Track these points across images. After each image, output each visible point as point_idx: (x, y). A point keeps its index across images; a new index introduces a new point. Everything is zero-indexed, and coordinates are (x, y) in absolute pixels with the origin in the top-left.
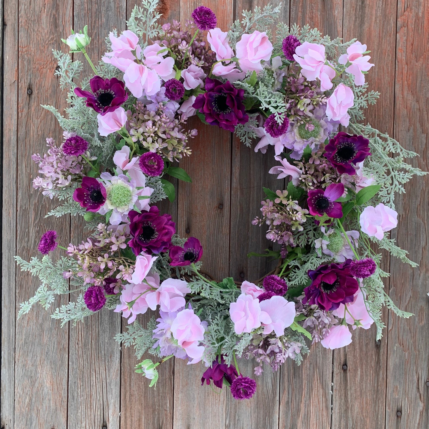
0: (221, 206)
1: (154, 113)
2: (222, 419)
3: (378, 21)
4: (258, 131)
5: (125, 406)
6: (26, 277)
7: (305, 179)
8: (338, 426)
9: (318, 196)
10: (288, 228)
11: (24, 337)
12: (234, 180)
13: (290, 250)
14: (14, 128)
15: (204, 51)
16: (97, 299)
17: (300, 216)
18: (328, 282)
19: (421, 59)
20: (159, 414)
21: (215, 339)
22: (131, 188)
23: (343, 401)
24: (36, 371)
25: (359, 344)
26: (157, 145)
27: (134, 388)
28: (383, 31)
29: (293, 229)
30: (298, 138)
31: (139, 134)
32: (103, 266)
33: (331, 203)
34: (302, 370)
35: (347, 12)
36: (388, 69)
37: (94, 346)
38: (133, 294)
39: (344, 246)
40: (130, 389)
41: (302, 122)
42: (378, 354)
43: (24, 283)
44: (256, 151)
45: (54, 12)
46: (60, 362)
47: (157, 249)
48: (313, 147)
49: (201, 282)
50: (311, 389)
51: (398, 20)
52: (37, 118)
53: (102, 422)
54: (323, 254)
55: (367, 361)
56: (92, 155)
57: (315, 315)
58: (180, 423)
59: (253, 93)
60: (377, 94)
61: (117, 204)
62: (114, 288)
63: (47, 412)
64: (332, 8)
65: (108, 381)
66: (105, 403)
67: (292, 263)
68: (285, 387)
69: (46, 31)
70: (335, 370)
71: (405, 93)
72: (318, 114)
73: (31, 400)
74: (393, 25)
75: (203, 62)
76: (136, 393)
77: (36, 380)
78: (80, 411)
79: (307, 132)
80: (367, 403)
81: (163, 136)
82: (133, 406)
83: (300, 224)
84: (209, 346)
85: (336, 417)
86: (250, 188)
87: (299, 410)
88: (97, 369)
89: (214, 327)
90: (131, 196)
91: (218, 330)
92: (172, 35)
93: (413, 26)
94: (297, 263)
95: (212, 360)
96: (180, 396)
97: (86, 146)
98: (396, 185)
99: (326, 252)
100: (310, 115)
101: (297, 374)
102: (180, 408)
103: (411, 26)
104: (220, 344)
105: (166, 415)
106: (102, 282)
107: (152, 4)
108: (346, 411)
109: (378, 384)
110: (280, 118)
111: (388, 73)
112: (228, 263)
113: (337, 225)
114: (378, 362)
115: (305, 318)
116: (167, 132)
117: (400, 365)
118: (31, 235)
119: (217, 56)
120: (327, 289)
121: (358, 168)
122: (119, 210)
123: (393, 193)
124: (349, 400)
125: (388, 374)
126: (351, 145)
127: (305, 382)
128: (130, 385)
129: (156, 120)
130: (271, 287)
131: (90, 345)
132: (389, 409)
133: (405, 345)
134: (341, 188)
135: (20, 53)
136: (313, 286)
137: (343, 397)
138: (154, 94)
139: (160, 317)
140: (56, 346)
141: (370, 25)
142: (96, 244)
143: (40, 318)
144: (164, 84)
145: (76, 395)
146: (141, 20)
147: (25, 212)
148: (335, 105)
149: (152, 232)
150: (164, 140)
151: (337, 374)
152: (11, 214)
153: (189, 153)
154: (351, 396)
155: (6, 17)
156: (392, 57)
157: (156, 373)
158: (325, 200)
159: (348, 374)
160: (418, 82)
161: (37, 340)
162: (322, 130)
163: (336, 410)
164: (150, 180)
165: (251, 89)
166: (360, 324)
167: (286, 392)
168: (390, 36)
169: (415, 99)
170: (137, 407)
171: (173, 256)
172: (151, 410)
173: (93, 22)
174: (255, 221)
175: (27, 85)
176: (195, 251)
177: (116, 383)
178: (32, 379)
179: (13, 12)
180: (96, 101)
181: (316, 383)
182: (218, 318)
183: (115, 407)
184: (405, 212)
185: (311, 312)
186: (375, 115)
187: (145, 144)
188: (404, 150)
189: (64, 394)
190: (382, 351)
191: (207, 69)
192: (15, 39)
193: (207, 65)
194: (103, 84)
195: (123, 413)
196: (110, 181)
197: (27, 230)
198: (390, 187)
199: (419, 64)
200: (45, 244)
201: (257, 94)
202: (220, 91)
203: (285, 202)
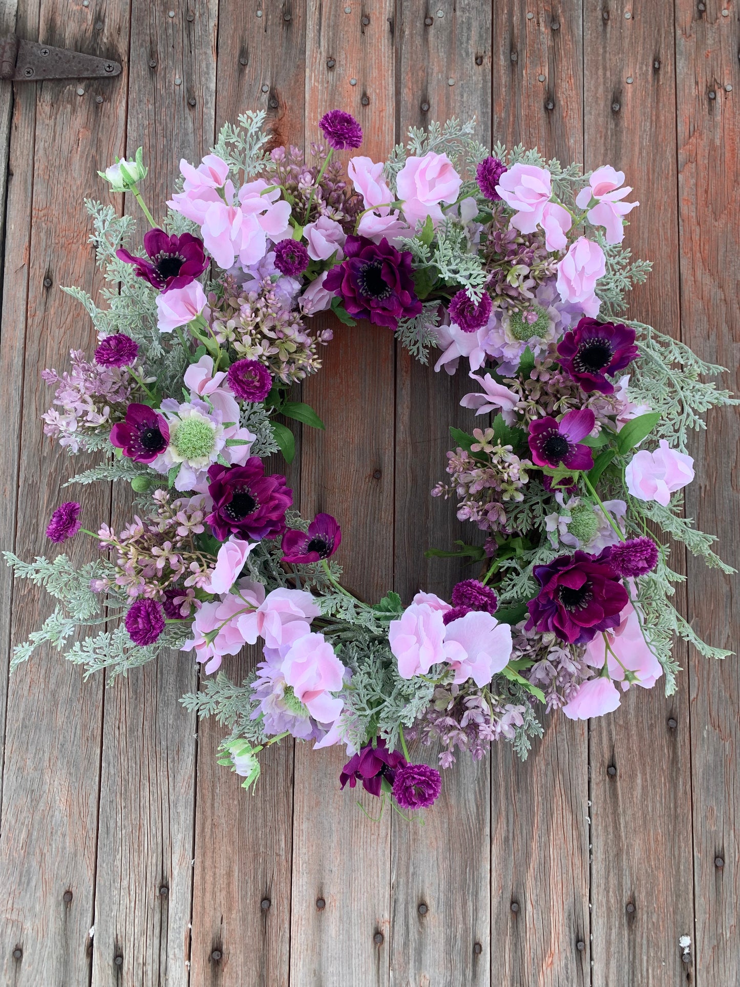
0: (377, 474)
1: (256, 295)
2: (384, 872)
3: (644, 154)
4: (440, 333)
5: (204, 847)
6: (30, 605)
7: (524, 409)
8: (603, 886)
9: (548, 432)
10: (497, 496)
11: (22, 715)
12: (401, 427)
13: (500, 541)
14: (19, 344)
15: (343, 197)
16: (149, 621)
17: (516, 471)
18: (571, 587)
19: (723, 216)
20: (265, 861)
21: (365, 701)
22: (213, 425)
23: (611, 836)
24: (41, 779)
25: (637, 726)
26: (259, 350)
27: (221, 811)
28: (654, 171)
29: (506, 498)
30: (509, 339)
31: (228, 331)
32: (160, 564)
33: (571, 446)
34: (531, 777)
35: (590, 141)
36: (665, 233)
37: (147, 733)
38: (217, 620)
39: (599, 530)
40: (213, 814)
41: (516, 310)
42: (673, 745)
43: (26, 615)
44: (437, 369)
45: (93, 151)
46: (86, 762)
47: (258, 531)
48: (537, 352)
49: (339, 597)
50: (549, 814)
51: (680, 151)
52: (59, 327)
53: (159, 877)
54: (560, 543)
55: (653, 759)
56: (147, 374)
57: (551, 657)
58: (305, 879)
59: (428, 259)
60: (647, 265)
61: (189, 453)
62: (180, 605)
63: (58, 859)
64: (564, 135)
65: (172, 798)
66: (166, 842)
67: (505, 563)
68: (500, 809)
69: (79, 182)
70: (593, 776)
71: (699, 273)
72: (544, 296)
73: (29, 835)
74: (670, 159)
75: (342, 214)
76: (223, 821)
77: (41, 796)
78: (119, 857)
79: (526, 327)
80: (656, 840)
81: (272, 335)
82: (217, 846)
83: (516, 490)
84: (353, 714)
85: (598, 868)
86: (429, 441)
87: (528, 855)
88: (153, 775)
89: (361, 678)
90: (212, 438)
91: (370, 685)
92: (288, 168)
93: (706, 161)
94: (513, 564)
95: (359, 742)
96: (304, 826)
97: (135, 350)
98: (688, 415)
99: (566, 539)
100: (530, 295)
101: (522, 784)
102: (304, 850)
103: (703, 161)
104: (375, 710)
105: (279, 864)
106: (158, 592)
107: (255, 120)
108: (618, 855)
109: (675, 803)
110: (475, 293)
111: (666, 239)
112: (391, 575)
113: (584, 490)
114: (674, 761)
115: (532, 663)
116: (278, 328)
117: (716, 767)
118: (41, 529)
119: (365, 202)
120: (571, 604)
121: (620, 389)
122: (192, 464)
123: (683, 430)
124: (623, 834)
125: (694, 783)
126: (604, 344)
127: (538, 799)
128: (213, 805)
129: (259, 306)
130: (466, 601)
131: (140, 730)
132: (700, 852)
133: (722, 727)
134: (589, 419)
135: (34, 220)
136: (544, 595)
137: (611, 829)
138: (254, 262)
139: (265, 661)
140: (78, 732)
141: (632, 161)
142: (151, 528)
143: (53, 681)
144: (272, 246)
145: (112, 825)
146: (236, 147)
147: (33, 488)
148: (572, 274)
149: (251, 504)
150: (272, 342)
151: (597, 784)
152: (8, 493)
153: (317, 365)
154: (626, 827)
155: (13, 162)
156: (672, 213)
157: (255, 764)
158: (562, 440)
159: (619, 784)
160: (721, 253)
161: (45, 722)
162: (552, 326)
163: (599, 855)
164: (249, 419)
165: (424, 252)
166: (635, 678)
167: (503, 820)
168: (667, 178)
169: (716, 283)
170: (225, 848)
171: (289, 549)
172: (251, 854)
173: (158, 166)
174: (437, 490)
175: (43, 271)
176: (328, 539)
177: (186, 802)
178: (34, 795)
179: (25, 152)
180: (153, 271)
181: (559, 801)
182: (371, 662)
183: (184, 849)
184: (710, 481)
185: (543, 652)
186: (647, 311)
187: (237, 346)
188: (700, 362)
189: (91, 823)
190: (679, 738)
191: (349, 226)
192: (26, 197)
193: (348, 218)
194: (167, 243)
195: (198, 860)
196: (176, 414)
197: (34, 521)
198: (678, 419)
199: (720, 224)
200: (58, 523)
201: (436, 261)
202: (370, 256)
203: (488, 449)
